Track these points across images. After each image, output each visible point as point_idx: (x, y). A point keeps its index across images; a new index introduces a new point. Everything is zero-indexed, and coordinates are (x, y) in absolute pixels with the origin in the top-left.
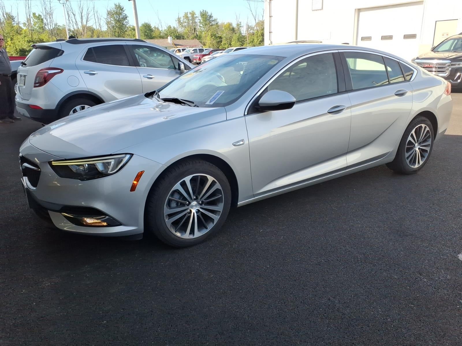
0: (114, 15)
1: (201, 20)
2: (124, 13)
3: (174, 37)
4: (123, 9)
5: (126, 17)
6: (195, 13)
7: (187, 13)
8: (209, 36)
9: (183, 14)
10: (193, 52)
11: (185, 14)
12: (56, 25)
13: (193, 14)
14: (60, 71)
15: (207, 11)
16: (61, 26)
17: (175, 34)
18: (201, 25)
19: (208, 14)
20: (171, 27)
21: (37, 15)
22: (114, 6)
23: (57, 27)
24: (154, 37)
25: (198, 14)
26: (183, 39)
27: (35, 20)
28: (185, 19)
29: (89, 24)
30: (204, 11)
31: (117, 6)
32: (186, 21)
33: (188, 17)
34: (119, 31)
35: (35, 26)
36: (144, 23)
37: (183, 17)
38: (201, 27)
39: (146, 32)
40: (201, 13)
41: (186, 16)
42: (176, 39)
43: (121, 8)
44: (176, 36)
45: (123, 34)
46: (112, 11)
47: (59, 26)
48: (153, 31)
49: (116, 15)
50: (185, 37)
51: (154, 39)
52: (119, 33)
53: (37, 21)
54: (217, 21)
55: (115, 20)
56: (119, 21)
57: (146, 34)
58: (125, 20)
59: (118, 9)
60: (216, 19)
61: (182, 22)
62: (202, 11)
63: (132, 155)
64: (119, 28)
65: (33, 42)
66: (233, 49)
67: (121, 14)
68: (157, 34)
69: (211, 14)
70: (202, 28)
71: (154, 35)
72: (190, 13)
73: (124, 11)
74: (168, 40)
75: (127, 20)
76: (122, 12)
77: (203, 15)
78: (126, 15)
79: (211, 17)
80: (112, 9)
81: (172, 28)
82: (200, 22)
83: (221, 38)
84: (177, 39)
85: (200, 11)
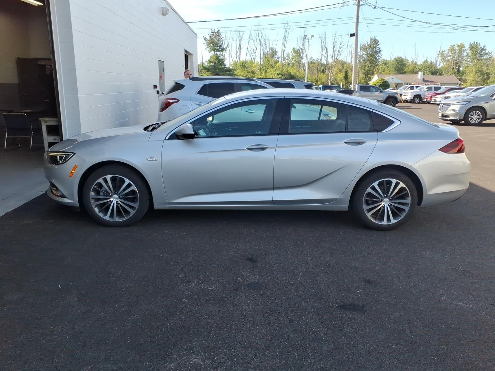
0: (367, 49)
1: (469, 54)
2: (378, 47)
3: (429, 72)
4: (378, 42)
5: (380, 51)
6: (464, 46)
7: (454, 45)
8: (474, 72)
9: (449, 47)
10: (427, 90)
11: (450, 46)
12: (311, 59)
13: (461, 47)
14: (177, 101)
15: (479, 43)
16: (315, 60)
17: (431, 70)
18: (469, 60)
19: (480, 47)
20: (427, 62)
21: (296, 49)
22: (369, 40)
23: (312, 60)
24: (405, 72)
25: (467, 47)
26: (441, 75)
27: (294, 54)
28: (450, 53)
29: (340, 58)
30: (475, 43)
31: (372, 39)
32: (451, 55)
33: (454, 50)
34: (370, 65)
35: (292, 60)
36: (397, 57)
37: (448, 50)
38: (468, 61)
39: (397, 66)
40: (471, 45)
41: (452, 49)
42: (430, 74)
43: (376, 41)
44: (432, 71)
45: (372, 68)
46: (366, 45)
47: (313, 60)
48: (405, 66)
49: (370, 48)
50: (444, 73)
51: (405, 74)
52: (369, 67)
53: (295, 55)
54: (491, 54)
55: (367, 53)
56: (371, 55)
57: (397, 68)
58: (378, 54)
59: (373, 43)
60: (489, 52)
61: (445, 55)
62: (472, 43)
63: (75, 154)
64: (370, 62)
65: (281, 75)
66: (472, 89)
67: (375, 47)
68: (411, 68)
69: (484, 47)
70: (468, 63)
71: (406, 69)
72: (458, 46)
73: (378, 45)
74: (418, 76)
75: (379, 54)
76: (377, 46)
77: (473, 48)
78: (380, 48)
79: (483, 49)
80: (367, 43)
81: (429, 63)
82: (468, 56)
83: (488, 74)
84: (432, 75)
85: (470, 43)
